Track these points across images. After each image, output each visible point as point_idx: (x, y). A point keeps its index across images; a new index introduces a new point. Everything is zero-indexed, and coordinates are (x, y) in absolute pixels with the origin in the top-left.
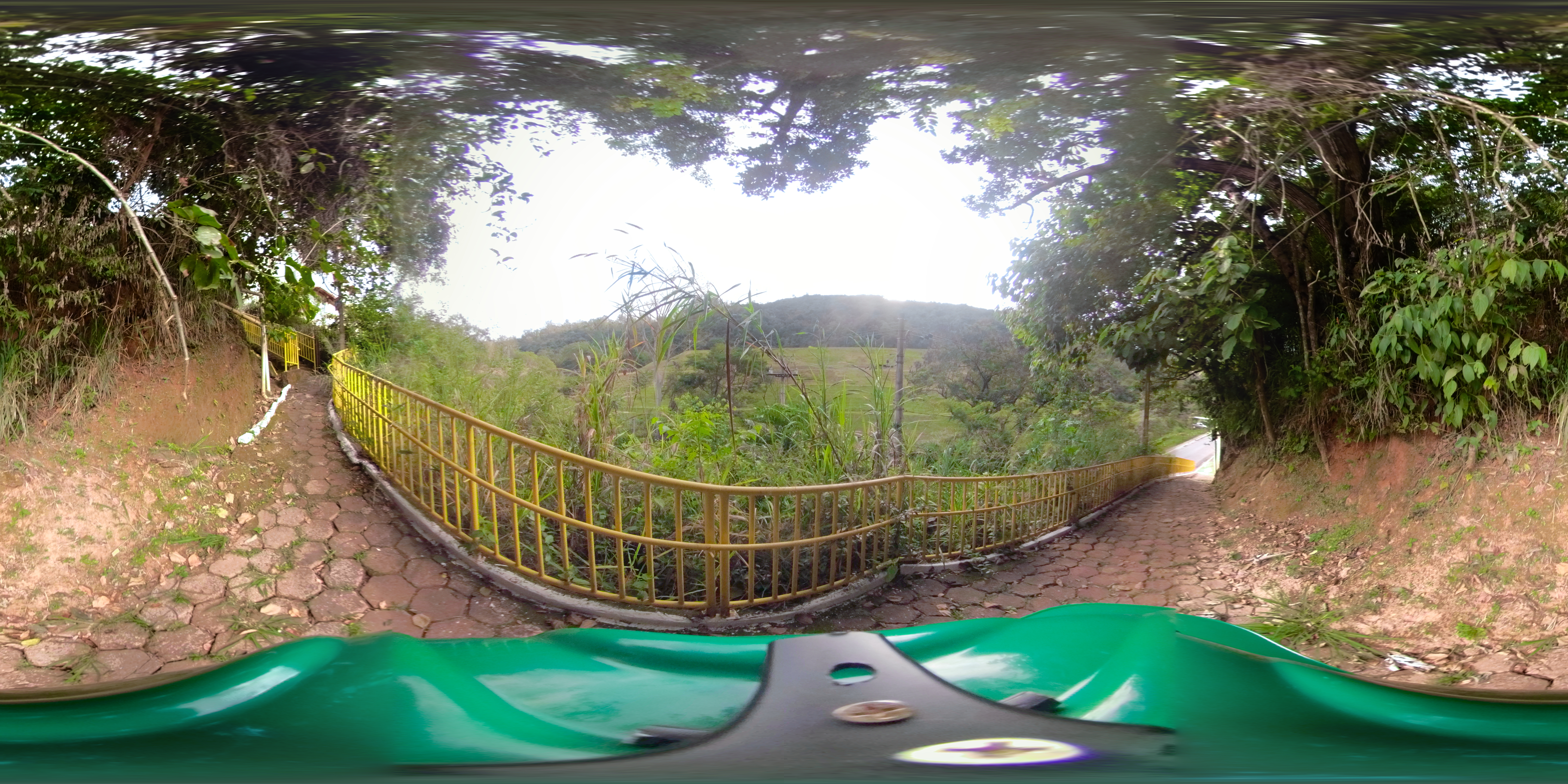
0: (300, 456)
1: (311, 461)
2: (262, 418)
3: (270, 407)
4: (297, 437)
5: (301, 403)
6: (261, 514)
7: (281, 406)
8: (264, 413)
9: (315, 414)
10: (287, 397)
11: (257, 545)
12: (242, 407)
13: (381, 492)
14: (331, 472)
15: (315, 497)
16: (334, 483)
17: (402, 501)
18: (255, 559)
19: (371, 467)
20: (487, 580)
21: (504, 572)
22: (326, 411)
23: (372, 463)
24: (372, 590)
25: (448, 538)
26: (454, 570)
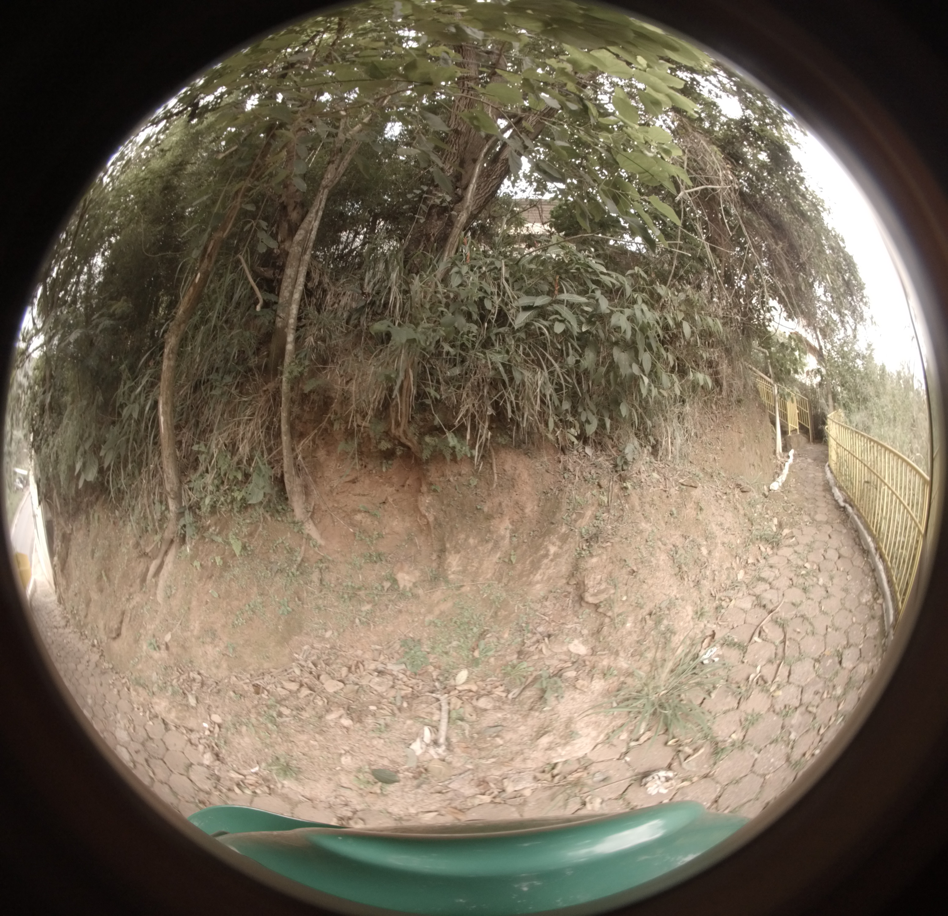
0: (811, 501)
1: (817, 504)
2: (782, 473)
3: (784, 466)
5: (804, 465)
6: (794, 530)
7: (791, 466)
8: (781, 470)
9: (817, 474)
10: (794, 460)
11: (796, 543)
13: (853, 522)
14: (829, 510)
15: (820, 522)
16: (830, 516)
17: (861, 527)
18: (796, 548)
19: (850, 509)
20: (874, 570)
21: (881, 567)
22: (824, 472)
23: (851, 505)
24: (839, 563)
25: (872, 545)
26: (867, 562)
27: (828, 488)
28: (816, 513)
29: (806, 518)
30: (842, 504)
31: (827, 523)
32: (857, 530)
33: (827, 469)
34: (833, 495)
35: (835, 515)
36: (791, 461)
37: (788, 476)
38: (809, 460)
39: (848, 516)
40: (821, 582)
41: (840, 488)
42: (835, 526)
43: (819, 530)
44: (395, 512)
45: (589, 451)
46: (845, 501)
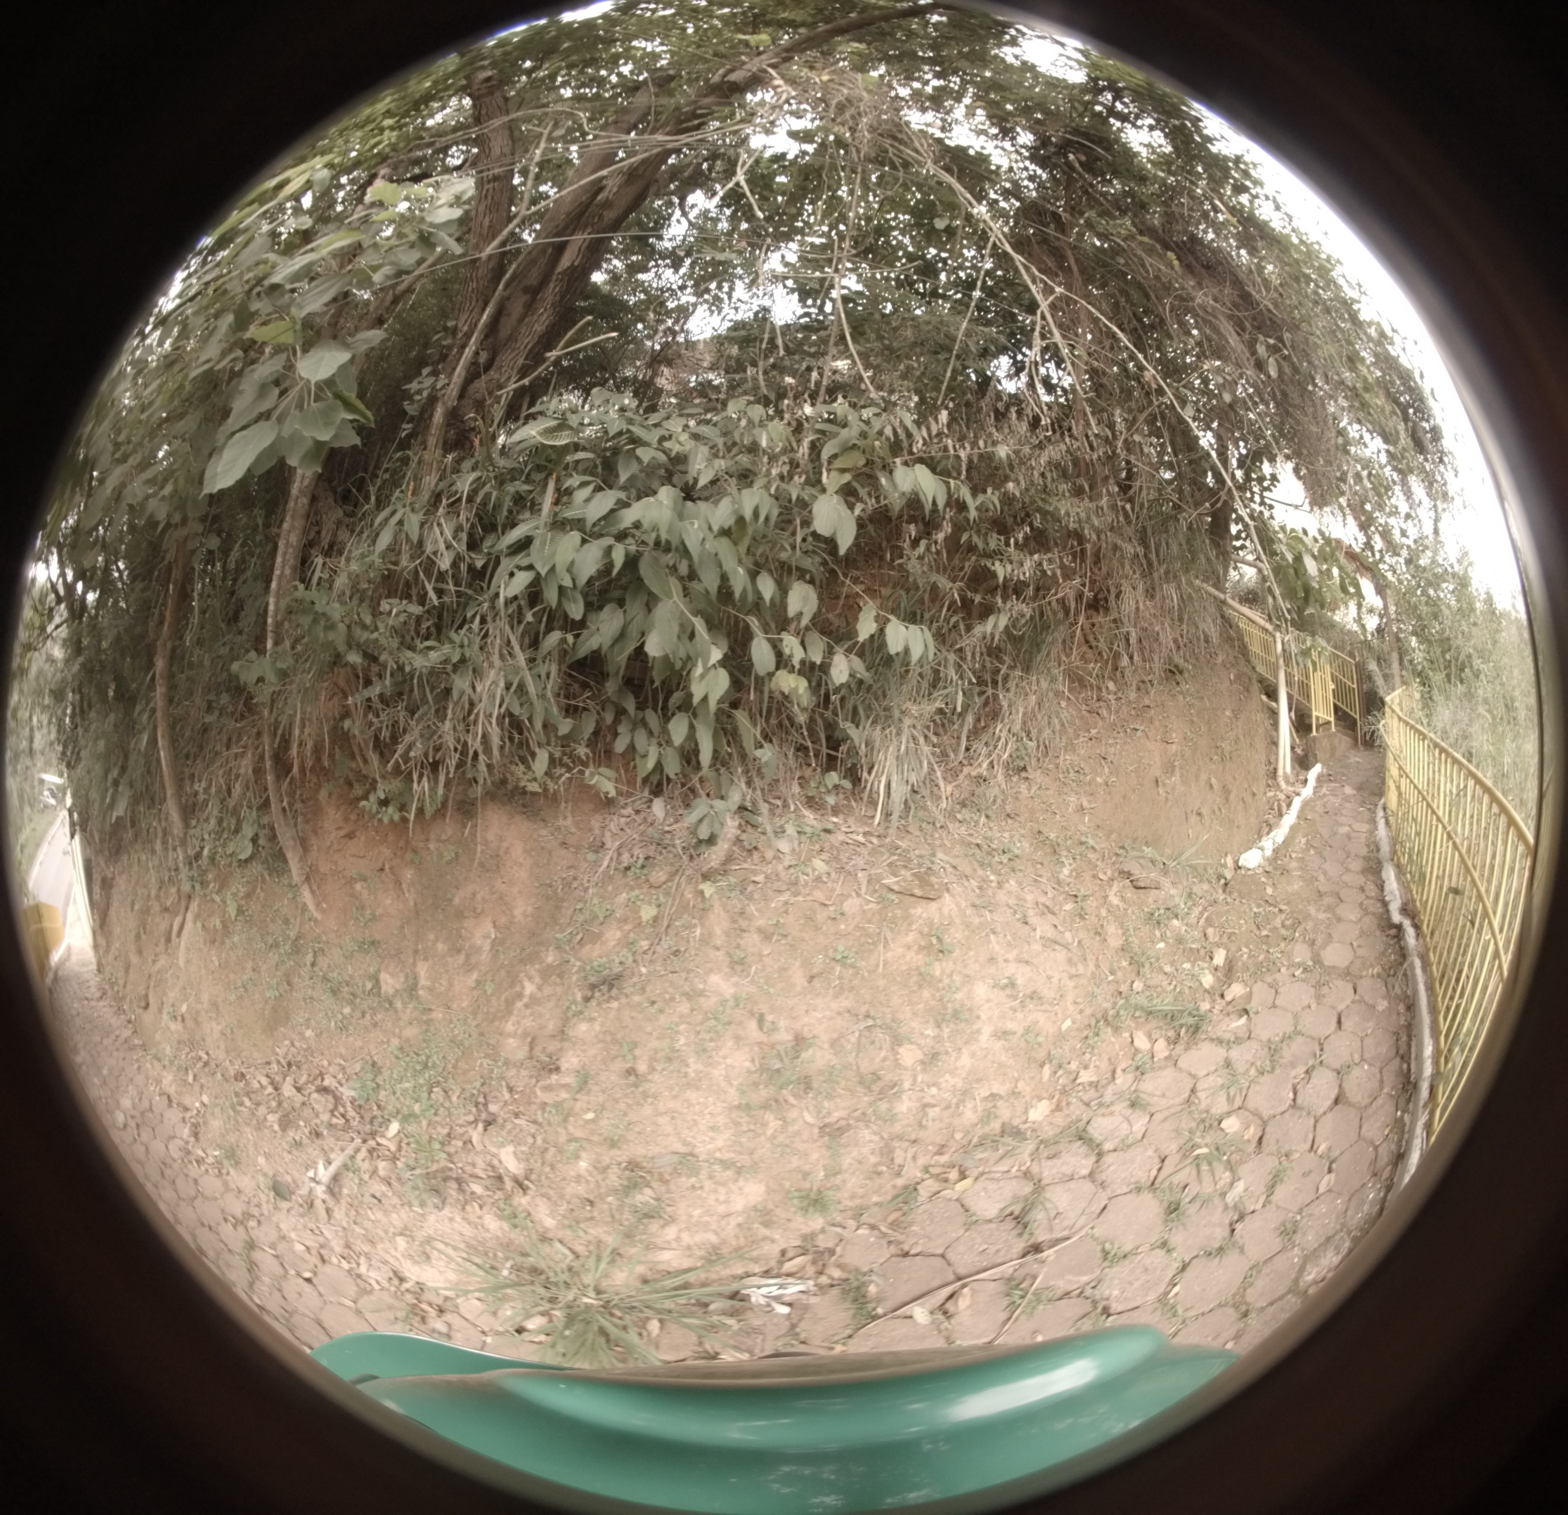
0: (1327, 900)
1: (1341, 911)
2: (1277, 825)
3: (1289, 805)
4: (1326, 866)
5: (1336, 801)
6: (1258, 987)
7: (1306, 805)
8: (1281, 815)
9: (1357, 826)
10: (1316, 789)
11: (1242, 1034)
12: (1249, 799)
13: (1408, 978)
14: (1363, 933)
15: (1330, 970)
16: (1361, 952)
17: (1423, 1002)
18: (1236, 1053)
19: (1410, 935)
22: (1372, 823)
23: (1415, 923)
24: (1327, 1123)
27: (1373, 866)
28: (1329, 938)
29: (1301, 953)
30: (1396, 918)
31: (1347, 974)
32: (1411, 1007)
33: (1380, 813)
34: (1381, 887)
35: (1372, 949)
36: (1307, 792)
37: (1294, 829)
38: (1348, 790)
39: (1403, 954)
41: (1401, 870)
42: (1365, 985)
43: (1319, 997)
46: (1404, 910)
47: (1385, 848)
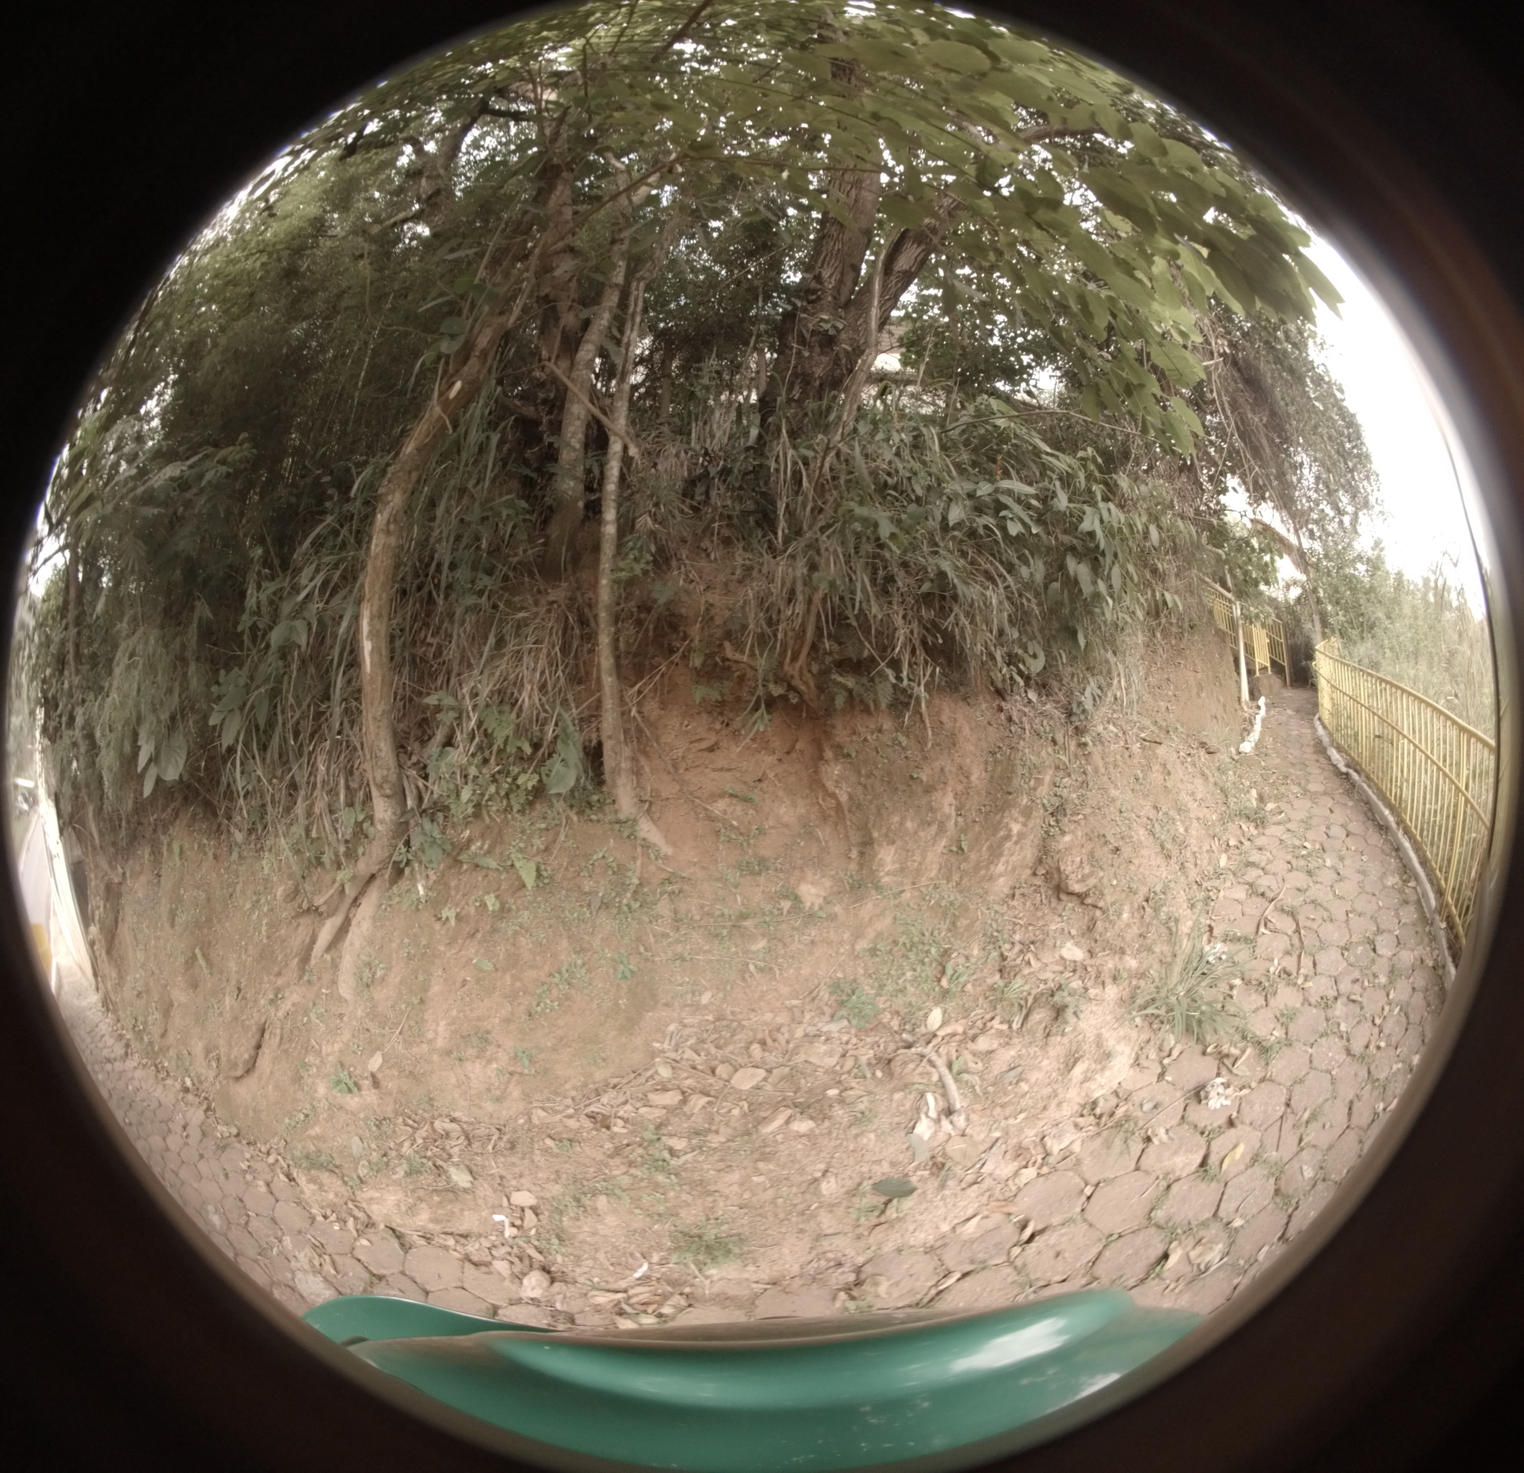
0: (1298, 766)
1: (1308, 770)
2: (1252, 730)
3: (1254, 720)
4: (1291, 751)
5: (1283, 718)
6: (1280, 803)
7: (1264, 720)
8: (1251, 725)
9: (1301, 730)
10: (1268, 711)
11: (1286, 820)
13: (1361, 792)
14: (1327, 778)
15: (1316, 793)
16: (1329, 785)
17: (1374, 797)
18: (1289, 826)
19: (1355, 775)
20: (1398, 849)
21: (1407, 844)
22: (1313, 727)
23: (1356, 771)
24: (1349, 841)
25: (1391, 819)
26: (1386, 840)
27: (1320, 749)
28: (1308, 781)
29: (1296, 789)
30: (1344, 769)
31: (1325, 793)
32: (1368, 802)
33: (1317, 723)
34: (1329, 759)
35: (1335, 784)
36: (1263, 712)
37: (1262, 733)
38: (1290, 712)
39: (1352, 784)
40: (1329, 863)
41: (1339, 749)
42: (1337, 797)
43: (1315, 803)
44: (781, 793)
45: (1032, 695)
46: (1348, 766)
47: (1326, 740)
